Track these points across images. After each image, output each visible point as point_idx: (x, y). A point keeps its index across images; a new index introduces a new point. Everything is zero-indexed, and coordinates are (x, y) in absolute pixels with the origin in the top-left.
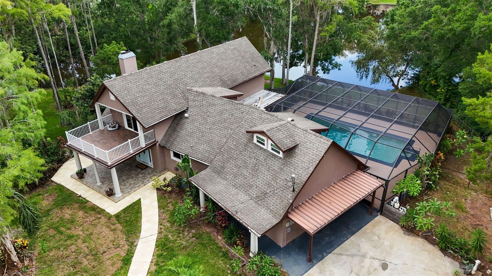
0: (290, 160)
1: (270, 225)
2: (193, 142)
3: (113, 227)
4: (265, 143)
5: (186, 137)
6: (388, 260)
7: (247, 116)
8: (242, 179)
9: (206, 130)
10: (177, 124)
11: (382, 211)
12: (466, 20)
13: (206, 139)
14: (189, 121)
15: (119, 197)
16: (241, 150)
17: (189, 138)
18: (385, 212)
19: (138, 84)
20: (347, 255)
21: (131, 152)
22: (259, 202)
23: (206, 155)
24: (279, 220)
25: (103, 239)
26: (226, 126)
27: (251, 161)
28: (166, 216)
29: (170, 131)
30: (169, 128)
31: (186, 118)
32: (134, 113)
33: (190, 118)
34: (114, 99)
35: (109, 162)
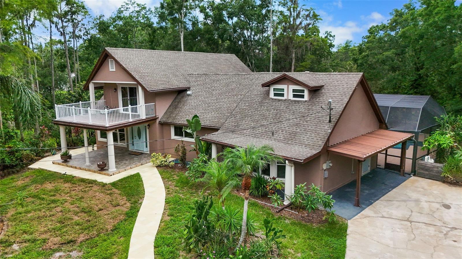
0: (317, 100)
1: (310, 154)
2: (198, 113)
3: (109, 192)
4: (285, 92)
5: (190, 111)
6: (447, 202)
7: (258, 81)
9: (212, 101)
10: (179, 102)
11: (414, 172)
13: (214, 107)
14: (192, 97)
15: (113, 171)
16: (256, 107)
17: (193, 111)
18: (419, 171)
20: (398, 201)
21: (131, 120)
23: (216, 121)
24: (320, 150)
25: (98, 200)
26: (235, 93)
27: (271, 113)
28: (172, 183)
29: (171, 109)
30: (170, 106)
31: (189, 95)
32: (137, 78)
33: (193, 95)
34: (114, 70)
35: (107, 124)
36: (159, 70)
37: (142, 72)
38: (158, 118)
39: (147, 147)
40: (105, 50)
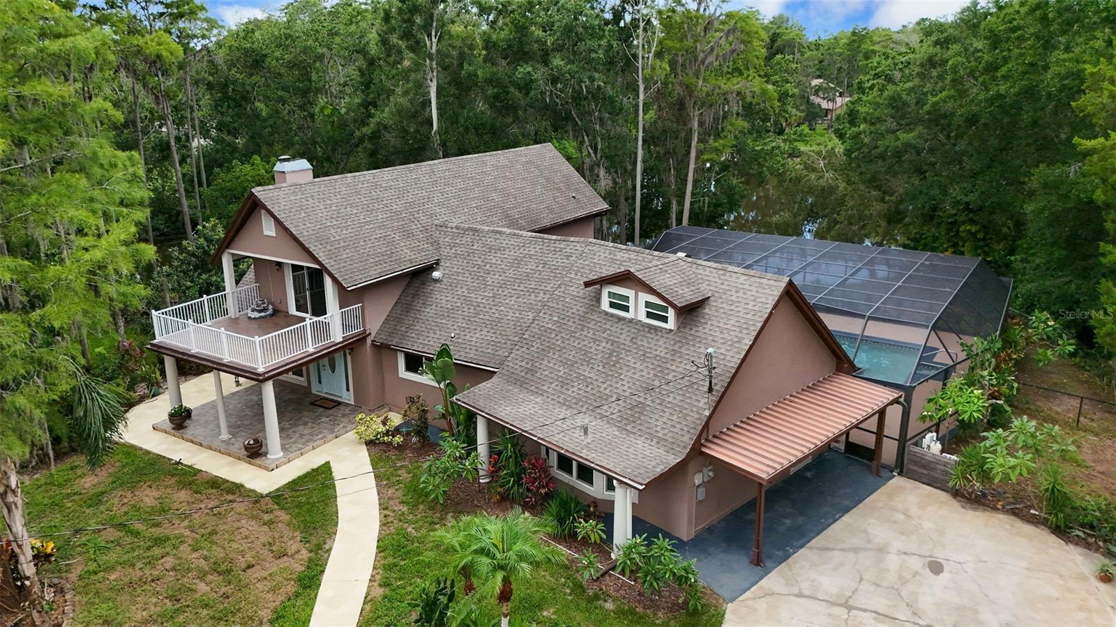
0: (693, 332)
1: (662, 467)
2: (455, 327)
3: (266, 517)
4: (631, 304)
5: (438, 320)
6: (940, 555)
7: (581, 261)
8: (580, 386)
9: (483, 301)
10: (415, 296)
11: (901, 467)
12: (1024, 73)
13: (487, 317)
14: (443, 286)
15: (277, 459)
16: (573, 329)
17: (444, 321)
18: (909, 466)
19: (329, 202)
20: (842, 550)
21: (311, 349)
22: (629, 428)
23: (489, 351)
24: (683, 456)
25: (245, 541)
26: (532, 286)
27: (600, 348)
28: (396, 493)
29: (399, 312)
30: (395, 305)
31: (436, 281)
32: (321, 257)
33: (444, 280)
34: (273, 234)
35: (261, 367)
36: (371, 226)
37: (332, 239)
38: (370, 334)
39: (348, 390)
40: (252, 194)
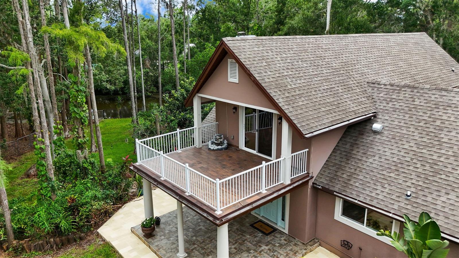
2: (408, 184)
5: (384, 173)
10: (354, 145)
14: (384, 138)
17: (392, 175)
29: (338, 158)
30: (334, 152)
31: (376, 132)
32: (281, 103)
33: (386, 132)
34: (236, 81)
35: (219, 209)
36: (319, 78)
37: (289, 87)
38: (312, 178)
39: (283, 219)
40: (223, 43)
